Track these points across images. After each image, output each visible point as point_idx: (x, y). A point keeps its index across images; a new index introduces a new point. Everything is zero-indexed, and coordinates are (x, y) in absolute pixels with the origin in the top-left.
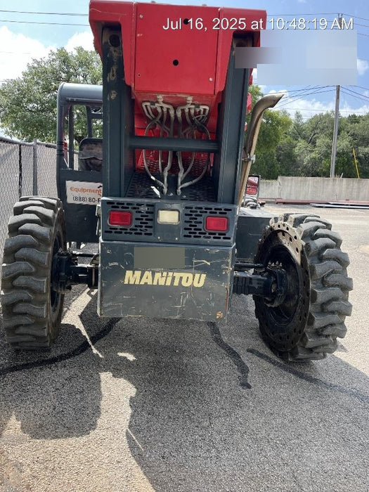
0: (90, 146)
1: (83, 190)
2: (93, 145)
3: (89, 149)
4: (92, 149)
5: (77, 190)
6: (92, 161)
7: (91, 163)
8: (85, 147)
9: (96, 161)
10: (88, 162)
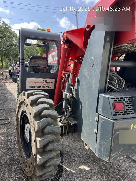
0: (35, 60)
1: (35, 82)
2: (37, 59)
3: (34, 61)
4: (36, 61)
5: (32, 82)
6: (37, 67)
7: (36, 68)
8: (33, 61)
9: (39, 67)
10: (35, 68)
